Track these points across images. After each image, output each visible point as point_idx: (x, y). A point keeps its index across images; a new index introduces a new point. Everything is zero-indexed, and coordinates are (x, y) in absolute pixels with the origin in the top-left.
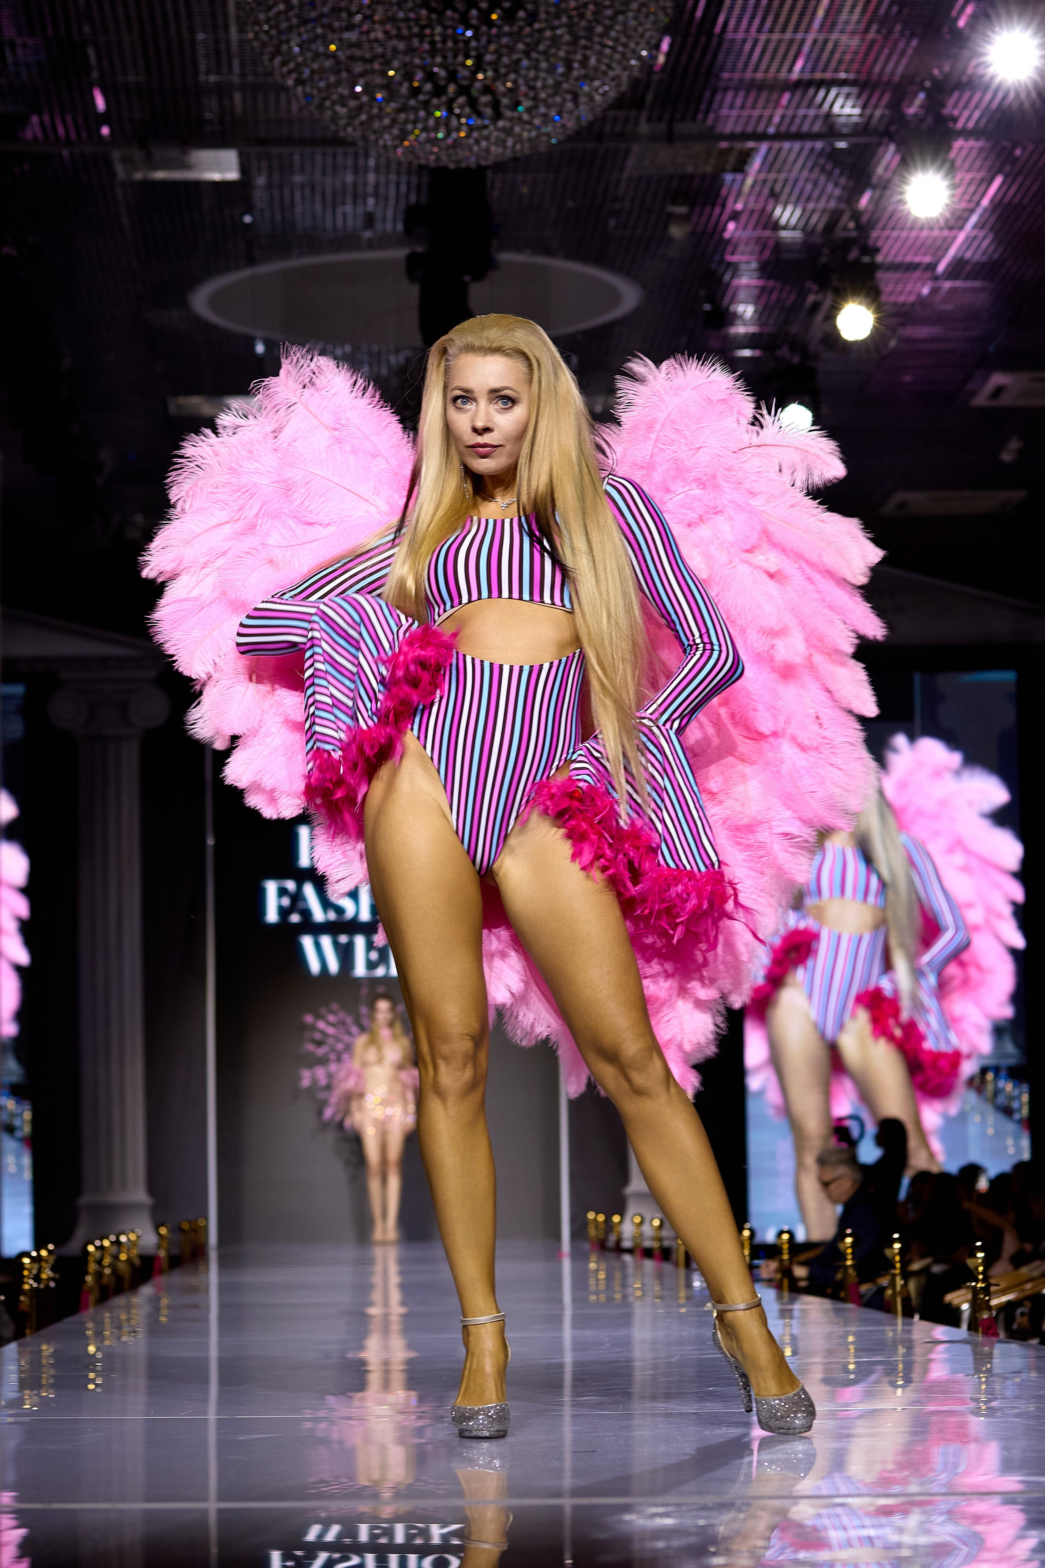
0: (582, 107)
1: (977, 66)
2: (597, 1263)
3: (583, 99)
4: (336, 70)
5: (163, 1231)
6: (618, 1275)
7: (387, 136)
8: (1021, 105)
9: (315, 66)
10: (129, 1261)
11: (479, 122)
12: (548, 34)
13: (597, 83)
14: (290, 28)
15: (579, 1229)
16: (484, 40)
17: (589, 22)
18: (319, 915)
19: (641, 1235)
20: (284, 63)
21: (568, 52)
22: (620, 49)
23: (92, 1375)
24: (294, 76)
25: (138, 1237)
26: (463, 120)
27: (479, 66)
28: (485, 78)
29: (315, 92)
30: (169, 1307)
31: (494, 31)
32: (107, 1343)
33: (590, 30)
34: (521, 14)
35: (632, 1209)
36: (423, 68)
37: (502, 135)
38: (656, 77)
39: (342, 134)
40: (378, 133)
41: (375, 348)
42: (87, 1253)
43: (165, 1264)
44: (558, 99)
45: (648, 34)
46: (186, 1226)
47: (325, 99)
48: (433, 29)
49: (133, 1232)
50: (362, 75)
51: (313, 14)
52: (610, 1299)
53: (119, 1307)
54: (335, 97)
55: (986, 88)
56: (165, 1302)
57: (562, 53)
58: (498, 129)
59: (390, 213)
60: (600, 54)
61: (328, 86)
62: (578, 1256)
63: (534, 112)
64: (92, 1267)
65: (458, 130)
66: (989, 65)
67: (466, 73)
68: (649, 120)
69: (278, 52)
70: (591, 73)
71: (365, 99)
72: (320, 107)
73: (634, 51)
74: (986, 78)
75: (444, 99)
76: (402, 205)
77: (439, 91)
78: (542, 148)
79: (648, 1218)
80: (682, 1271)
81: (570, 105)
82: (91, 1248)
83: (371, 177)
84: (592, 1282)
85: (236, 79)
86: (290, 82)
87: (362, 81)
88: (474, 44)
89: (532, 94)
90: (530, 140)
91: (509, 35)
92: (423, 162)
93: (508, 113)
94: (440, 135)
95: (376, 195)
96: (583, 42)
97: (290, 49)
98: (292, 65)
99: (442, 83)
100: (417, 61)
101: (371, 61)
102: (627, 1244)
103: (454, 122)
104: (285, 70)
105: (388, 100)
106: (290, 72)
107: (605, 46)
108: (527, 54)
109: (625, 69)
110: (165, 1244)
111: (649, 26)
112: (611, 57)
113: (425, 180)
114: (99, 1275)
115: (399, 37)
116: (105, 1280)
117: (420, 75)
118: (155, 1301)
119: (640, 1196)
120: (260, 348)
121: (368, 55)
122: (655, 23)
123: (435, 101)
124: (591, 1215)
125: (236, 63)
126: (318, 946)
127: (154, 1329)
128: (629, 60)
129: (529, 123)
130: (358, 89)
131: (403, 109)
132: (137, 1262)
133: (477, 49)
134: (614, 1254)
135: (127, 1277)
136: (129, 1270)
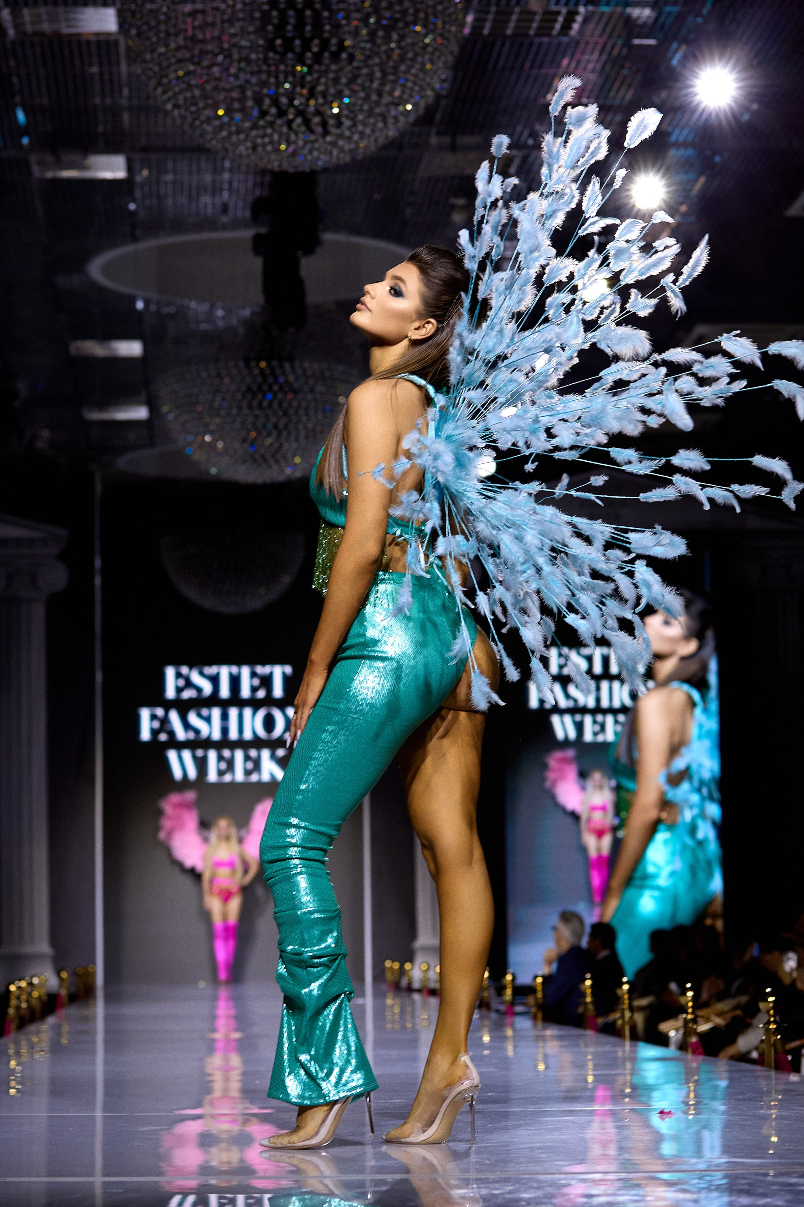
0: (390, 126)
1: (687, 95)
2: (393, 999)
3: (391, 121)
4: (205, 97)
5: (64, 975)
6: (409, 1009)
7: (242, 148)
8: (720, 122)
9: (188, 94)
10: (39, 998)
11: (312, 137)
12: (365, 71)
13: (401, 108)
14: (169, 65)
15: (379, 975)
16: (315, 75)
17: (395, 62)
18: (181, 734)
19: (428, 979)
20: (164, 92)
21: (380, 85)
22: (420, 82)
23: (13, 1084)
24: (173, 101)
25: (45, 979)
26: (301, 136)
27: (312, 94)
28: (316, 105)
29: (188, 114)
30: (68, 1032)
31: (323, 68)
32: (23, 1059)
33: (396, 68)
34: (344, 55)
35: (419, 959)
36: (269, 96)
37: (329, 147)
38: (443, 102)
39: (208, 146)
40: (236, 145)
41: (228, 305)
42: (9, 992)
43: (65, 1000)
44: (372, 120)
45: (440, 72)
46: (81, 971)
47: (194, 120)
48: (277, 66)
49: (42, 975)
50: (224, 101)
51: (187, 55)
52: (403, 1027)
53: (33, 1033)
54: (203, 118)
55: (694, 111)
56: (65, 1028)
57: (375, 85)
58: (325, 142)
59: (240, 204)
60: (403, 86)
61: (199, 110)
62: (378, 994)
63: (354, 130)
64: (13, 1002)
65: (295, 142)
66: (696, 95)
67: (303, 100)
68: (439, 134)
69: (159, 84)
70: (396, 101)
71: (226, 119)
72: (192, 125)
73: (429, 84)
74: (694, 104)
75: (284, 119)
76: (250, 199)
77: (281, 113)
78: (359, 157)
79: (432, 965)
81: (380, 125)
82: (13, 988)
83: (226, 176)
84: (388, 1013)
85: (124, 102)
86: (169, 107)
87: (222, 105)
88: (308, 78)
89: (351, 115)
90: (351, 151)
91: (335, 72)
92: (269, 167)
93: (334, 130)
94: (283, 147)
95: (230, 190)
96: (391, 77)
97: (170, 81)
98: (170, 94)
99: (284, 108)
100: (265, 91)
101: (229, 90)
102: (416, 985)
103: (293, 137)
104: (165, 97)
105: (243, 121)
106: (169, 99)
107: (407, 80)
108: (348, 85)
109: (422, 97)
110: (66, 985)
111: (440, 65)
112: (412, 89)
113: (268, 178)
114: (18, 1008)
115: (252, 73)
116: (23, 1012)
117: (267, 101)
118: (57, 1028)
119: (427, 949)
120: (141, 306)
121: (227, 86)
122: (445, 63)
123: (279, 122)
124: (388, 964)
125: (126, 92)
126: (180, 759)
127: (56, 1048)
128: (425, 90)
129: (349, 139)
130: (221, 112)
131: (255, 127)
132: (45, 998)
133: (310, 82)
134: (406, 993)
135: (38, 1010)
136: (40, 1005)
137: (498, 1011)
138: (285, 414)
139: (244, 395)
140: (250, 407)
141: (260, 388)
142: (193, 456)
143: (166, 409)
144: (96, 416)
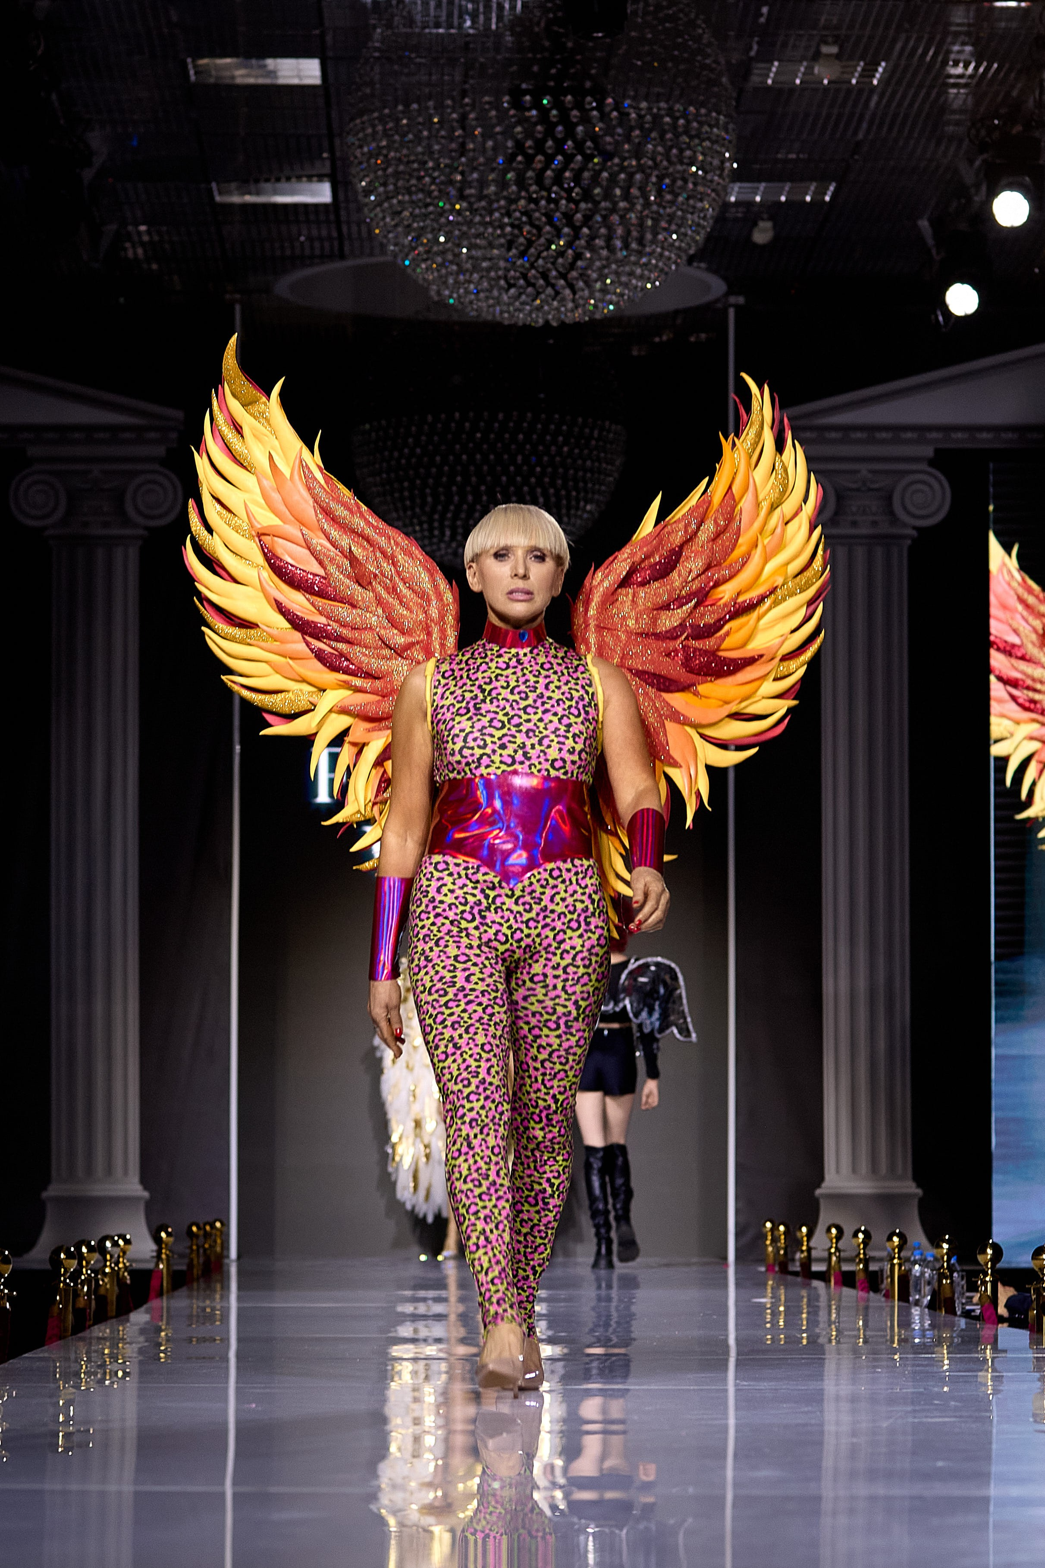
2: (775, 1291)
5: (164, 1235)
6: (804, 1307)
19: (838, 1250)
25: (127, 1242)
30: (168, 1340)
35: (827, 1218)
42: (57, 1264)
43: (166, 1282)
46: (194, 1229)
49: (122, 1236)
52: (793, 1340)
53: (101, 1339)
62: (748, 1284)
64: (64, 1282)
79: (849, 1228)
80: (896, 1303)
82: (63, 1256)
84: (767, 1316)
102: (819, 1266)
110: (166, 1256)
114: (73, 1293)
116: (81, 1302)
118: (151, 1332)
119: (841, 1199)
124: (770, 1226)
127: (150, 1369)
132: (128, 1277)
134: (799, 1279)
135: (113, 1298)
136: (116, 1288)
137: (967, 1314)
138: (587, 195)
139: (511, 158)
140: (521, 182)
141: (539, 147)
142: (414, 270)
143: (363, 184)
144: (236, 199)
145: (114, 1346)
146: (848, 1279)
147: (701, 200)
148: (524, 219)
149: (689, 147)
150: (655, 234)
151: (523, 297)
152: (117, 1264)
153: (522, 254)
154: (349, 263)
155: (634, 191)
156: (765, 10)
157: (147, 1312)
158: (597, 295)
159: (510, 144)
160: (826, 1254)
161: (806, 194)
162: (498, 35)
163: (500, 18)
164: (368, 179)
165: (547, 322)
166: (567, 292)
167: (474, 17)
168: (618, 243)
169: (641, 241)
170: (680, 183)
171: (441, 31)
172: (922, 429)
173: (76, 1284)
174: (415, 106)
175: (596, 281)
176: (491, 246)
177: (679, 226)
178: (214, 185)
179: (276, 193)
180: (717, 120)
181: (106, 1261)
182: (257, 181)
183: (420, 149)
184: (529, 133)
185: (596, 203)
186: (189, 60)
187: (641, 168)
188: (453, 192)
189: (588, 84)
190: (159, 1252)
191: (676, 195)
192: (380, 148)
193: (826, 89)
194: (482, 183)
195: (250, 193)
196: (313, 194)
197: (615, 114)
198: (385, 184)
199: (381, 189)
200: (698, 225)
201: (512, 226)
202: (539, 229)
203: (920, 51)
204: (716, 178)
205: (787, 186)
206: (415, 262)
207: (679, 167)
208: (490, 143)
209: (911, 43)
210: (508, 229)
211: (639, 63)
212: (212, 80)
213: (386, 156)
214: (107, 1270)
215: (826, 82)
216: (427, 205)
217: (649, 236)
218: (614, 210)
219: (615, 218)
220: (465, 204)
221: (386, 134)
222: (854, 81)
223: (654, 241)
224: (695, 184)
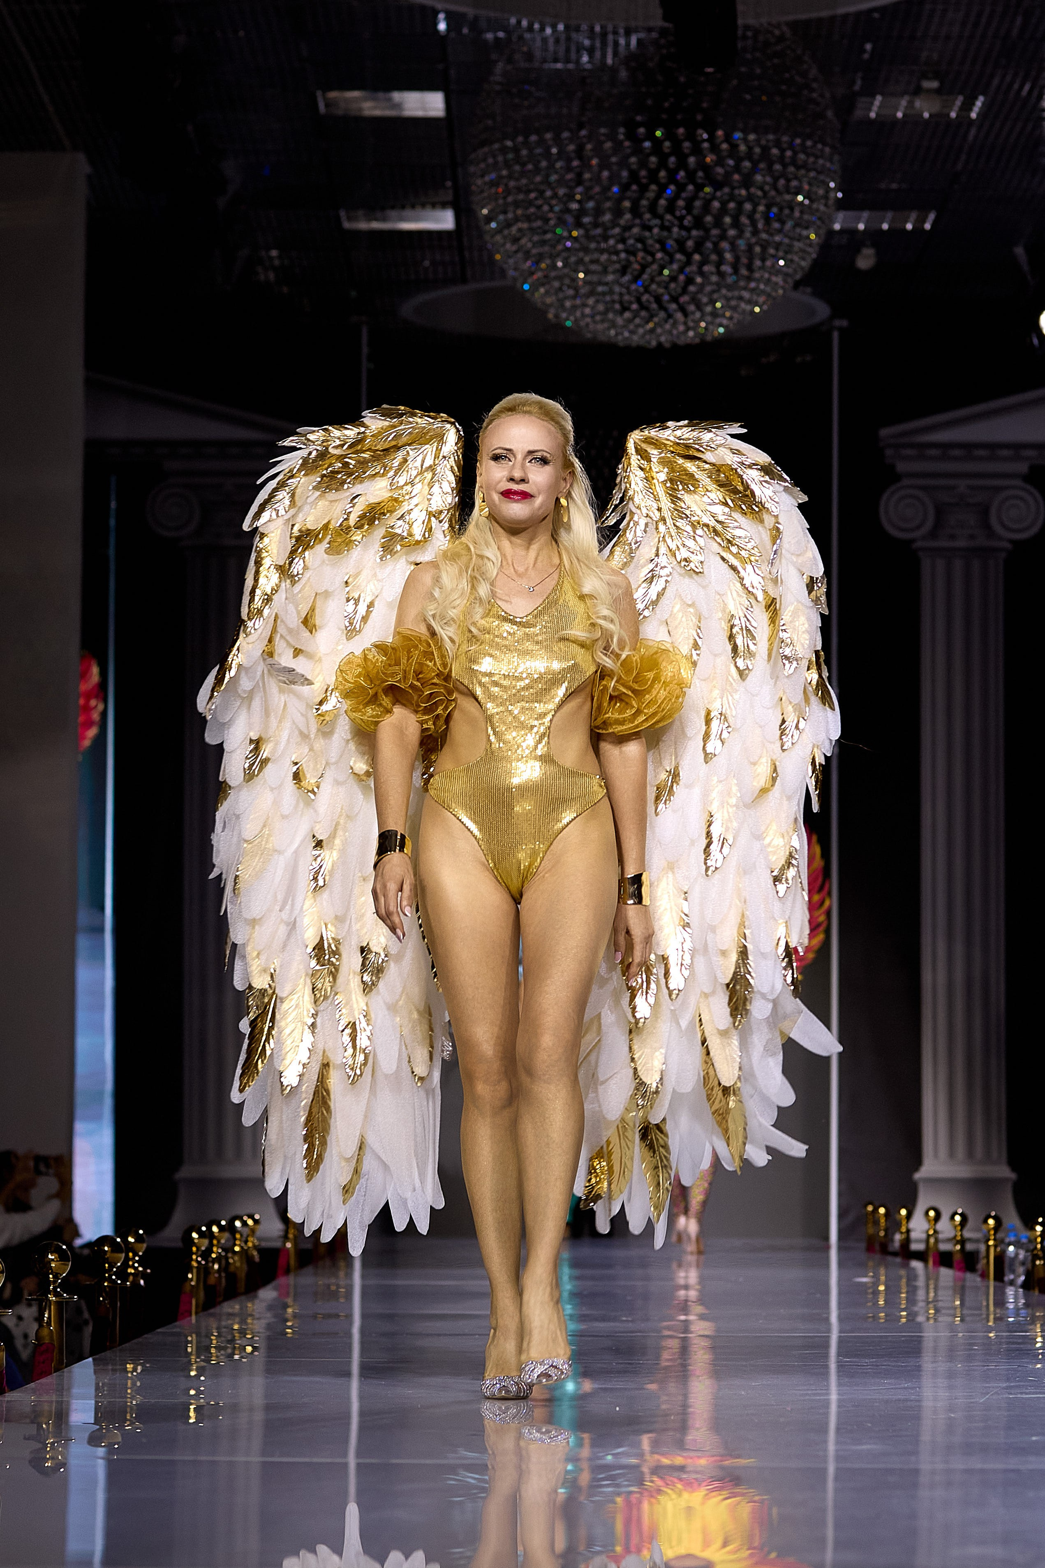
2: (877, 1271)
6: (903, 1287)
10: (244, 1252)
19: (936, 1232)
25: (256, 1222)
30: (295, 1316)
32: (214, 1362)
35: (925, 1200)
41: (598, 29)
42: (191, 1243)
43: (292, 1262)
49: (251, 1217)
53: (231, 1315)
56: (290, 1310)
64: (196, 1260)
79: (946, 1213)
80: (992, 1283)
82: (195, 1235)
84: (868, 1296)
102: (917, 1246)
110: (292, 1234)
114: (205, 1271)
116: (212, 1280)
118: (278, 1308)
119: (938, 1182)
120: (442, 26)
124: (871, 1208)
127: (277, 1344)
132: (256, 1255)
134: (898, 1260)
135: (242, 1274)
136: (245, 1267)
138: (698, 223)
139: (625, 188)
140: (635, 211)
141: (653, 176)
142: (533, 295)
143: (485, 211)
144: (363, 226)
145: (243, 1322)
146: (945, 1260)
147: (807, 228)
148: (639, 246)
149: (796, 178)
150: (763, 260)
151: (637, 321)
152: (246, 1242)
153: (635, 279)
154: (472, 286)
155: (744, 220)
156: (868, 47)
157: (275, 1289)
158: (709, 318)
159: (625, 174)
160: (924, 1236)
161: (906, 222)
162: (614, 70)
163: (615, 54)
164: (489, 207)
165: (660, 345)
166: (679, 316)
167: (591, 51)
168: (726, 268)
169: (750, 267)
170: (787, 211)
171: (559, 66)
172: (1018, 447)
173: (207, 1262)
174: (533, 138)
175: (706, 304)
176: (605, 271)
177: (786, 252)
178: (343, 214)
179: (402, 219)
180: (822, 151)
181: (235, 1239)
182: (383, 209)
183: (538, 179)
184: (643, 164)
185: (707, 231)
186: (319, 94)
187: (750, 198)
188: (570, 219)
189: (699, 117)
190: (286, 1232)
191: (783, 223)
192: (501, 177)
193: (927, 122)
194: (598, 212)
195: (376, 220)
196: (437, 221)
197: (725, 146)
198: (505, 212)
199: (501, 217)
200: (803, 251)
201: (627, 251)
202: (653, 255)
203: (1016, 86)
204: (822, 208)
205: (890, 215)
206: (534, 287)
207: (788, 197)
208: (606, 174)
209: (1008, 78)
210: (623, 255)
211: (748, 97)
212: (340, 112)
213: (506, 185)
214: (237, 1249)
215: (926, 115)
216: (545, 232)
217: (758, 263)
218: (723, 237)
219: (725, 245)
220: (582, 232)
221: (507, 165)
222: (953, 115)
223: (762, 268)
224: (802, 212)
